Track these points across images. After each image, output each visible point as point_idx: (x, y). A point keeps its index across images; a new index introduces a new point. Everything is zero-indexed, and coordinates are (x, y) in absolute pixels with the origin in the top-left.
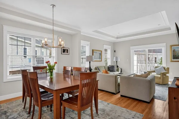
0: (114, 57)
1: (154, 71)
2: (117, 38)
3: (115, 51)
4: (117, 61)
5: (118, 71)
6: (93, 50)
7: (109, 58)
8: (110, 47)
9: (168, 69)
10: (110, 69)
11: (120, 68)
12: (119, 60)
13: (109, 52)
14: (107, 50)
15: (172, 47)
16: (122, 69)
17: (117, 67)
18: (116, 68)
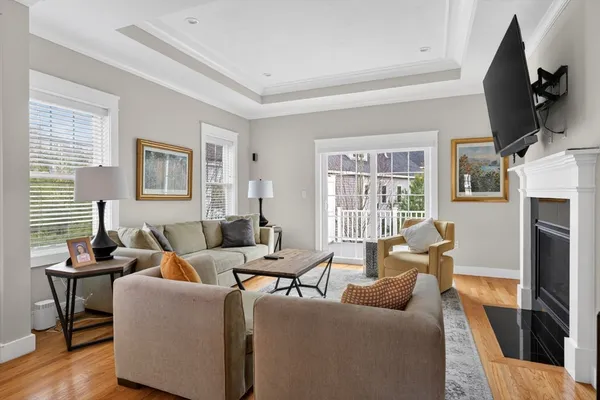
0: (251, 183)
1: (402, 241)
2: (263, 99)
3: (254, 157)
4: (261, 200)
5: (263, 241)
6: (138, 143)
7: (229, 186)
8: (234, 136)
9: (451, 228)
10: (232, 235)
11: (272, 230)
12: (269, 193)
13: (229, 157)
14: (220, 148)
15: (459, 146)
16: (280, 233)
17: (263, 222)
18: (258, 228)
